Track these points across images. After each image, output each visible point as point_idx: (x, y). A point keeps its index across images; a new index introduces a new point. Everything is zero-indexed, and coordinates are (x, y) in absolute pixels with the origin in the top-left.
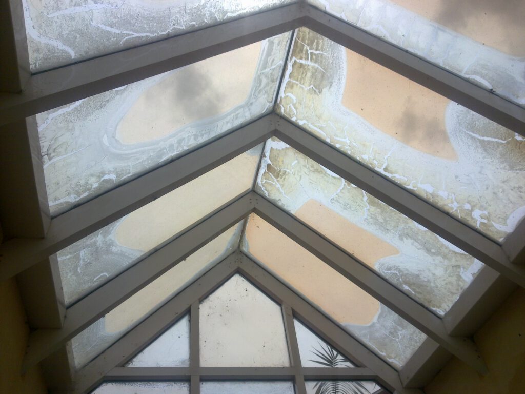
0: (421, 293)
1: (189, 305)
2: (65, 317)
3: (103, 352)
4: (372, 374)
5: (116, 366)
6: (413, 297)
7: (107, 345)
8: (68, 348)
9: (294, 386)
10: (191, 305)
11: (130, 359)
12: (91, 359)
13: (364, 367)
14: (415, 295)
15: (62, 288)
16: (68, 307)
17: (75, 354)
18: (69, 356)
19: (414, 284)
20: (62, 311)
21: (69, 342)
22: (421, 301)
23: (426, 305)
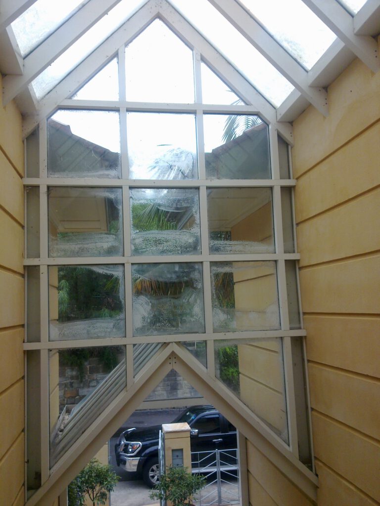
0: (296, 50)
1: (117, 49)
2: (24, 65)
3: (54, 88)
4: (256, 110)
5: (66, 99)
6: (290, 53)
7: (57, 82)
8: (29, 87)
9: (195, 118)
10: (118, 49)
11: (75, 93)
12: (47, 92)
13: (251, 105)
14: (291, 51)
15: (18, 45)
16: (24, 58)
17: (35, 91)
18: (31, 92)
19: (291, 42)
20: (20, 61)
21: (30, 85)
22: (295, 56)
23: (299, 60)
